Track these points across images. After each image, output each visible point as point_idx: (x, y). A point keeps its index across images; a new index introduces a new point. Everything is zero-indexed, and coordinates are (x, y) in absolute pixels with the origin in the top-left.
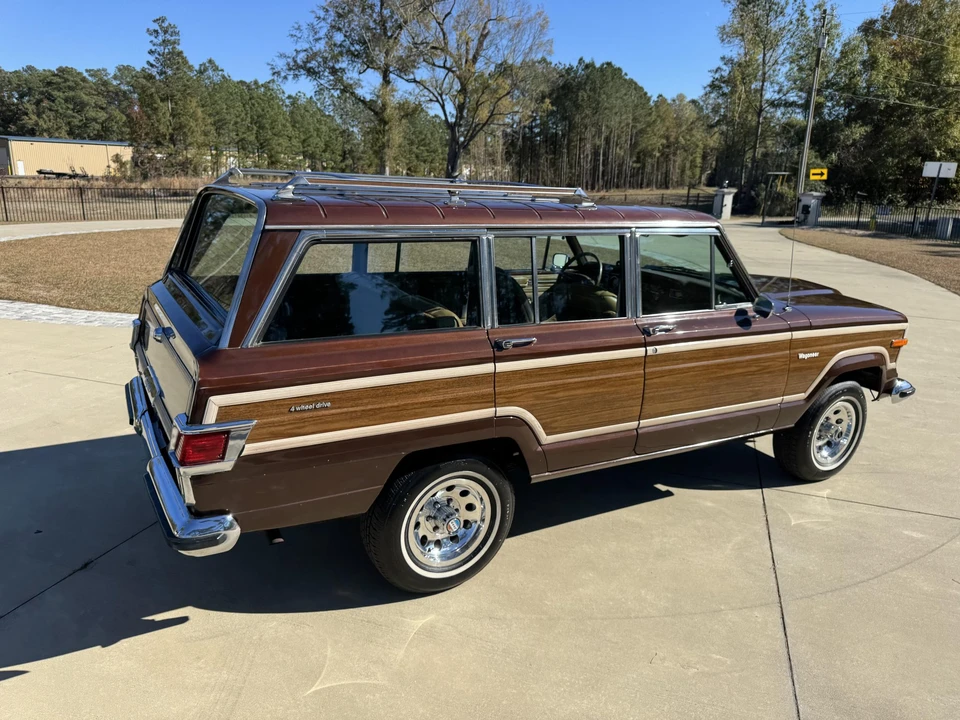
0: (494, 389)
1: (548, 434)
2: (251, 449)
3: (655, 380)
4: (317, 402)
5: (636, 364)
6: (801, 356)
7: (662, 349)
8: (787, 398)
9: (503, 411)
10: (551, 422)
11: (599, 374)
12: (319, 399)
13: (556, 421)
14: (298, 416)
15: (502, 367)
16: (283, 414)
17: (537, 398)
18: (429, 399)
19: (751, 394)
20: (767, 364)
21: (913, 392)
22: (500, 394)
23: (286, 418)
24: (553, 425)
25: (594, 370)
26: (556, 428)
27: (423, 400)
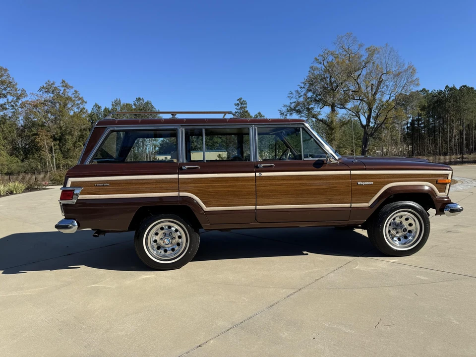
0: (178, 185)
1: (207, 207)
2: (80, 197)
3: (261, 188)
4: (104, 183)
5: (250, 180)
6: (359, 183)
7: (264, 174)
8: (354, 205)
9: (182, 194)
10: (208, 202)
11: (231, 183)
12: (105, 182)
13: (210, 201)
14: (97, 187)
15: (181, 176)
16: (92, 186)
17: (199, 190)
18: (149, 186)
19: (326, 200)
20: (335, 185)
21: (462, 210)
22: (181, 187)
23: (93, 188)
24: (209, 203)
25: (227, 181)
26: (210, 204)
27: (147, 186)
